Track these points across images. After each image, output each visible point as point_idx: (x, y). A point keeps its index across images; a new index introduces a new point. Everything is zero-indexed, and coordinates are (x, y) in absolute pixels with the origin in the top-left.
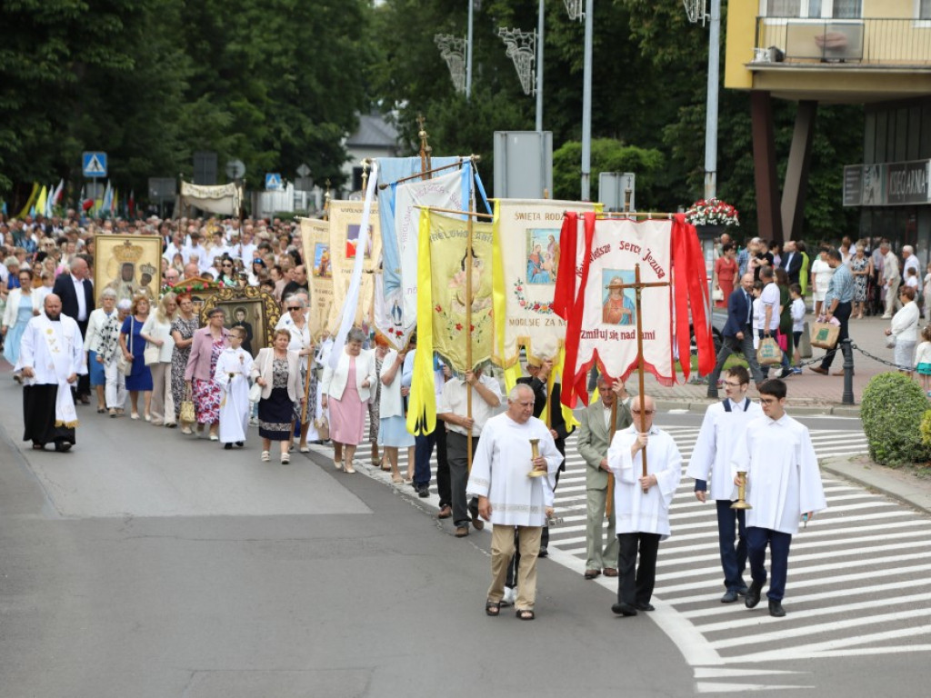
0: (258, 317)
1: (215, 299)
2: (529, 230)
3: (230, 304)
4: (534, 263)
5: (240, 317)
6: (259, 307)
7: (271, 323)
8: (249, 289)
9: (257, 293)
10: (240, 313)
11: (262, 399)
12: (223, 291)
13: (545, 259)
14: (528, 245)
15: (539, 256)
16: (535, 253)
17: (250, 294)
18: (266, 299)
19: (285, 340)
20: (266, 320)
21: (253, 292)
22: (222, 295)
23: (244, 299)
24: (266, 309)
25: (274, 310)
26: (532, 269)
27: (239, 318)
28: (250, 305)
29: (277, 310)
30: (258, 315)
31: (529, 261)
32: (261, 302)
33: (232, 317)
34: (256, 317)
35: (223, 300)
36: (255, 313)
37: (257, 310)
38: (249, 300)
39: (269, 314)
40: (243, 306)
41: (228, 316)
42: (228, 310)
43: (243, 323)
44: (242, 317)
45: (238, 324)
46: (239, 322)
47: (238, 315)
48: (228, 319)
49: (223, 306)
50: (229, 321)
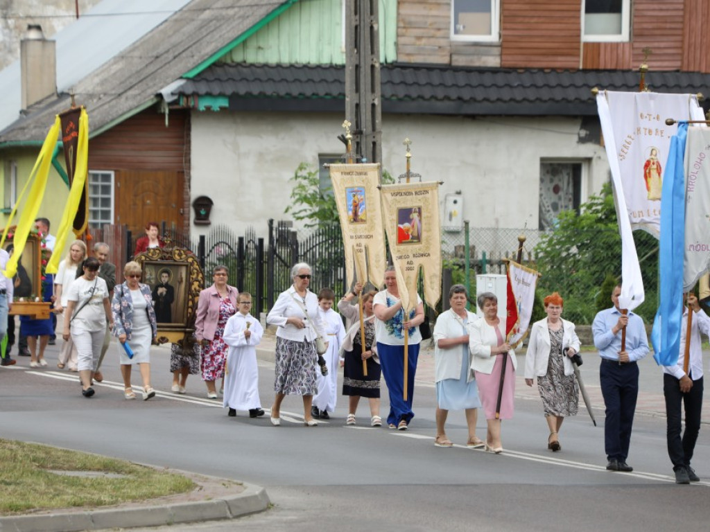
0: (182, 281)
1: (143, 258)
3: (156, 265)
5: (165, 278)
6: (183, 271)
7: (193, 288)
8: (178, 252)
9: (184, 256)
10: (165, 275)
17: (177, 257)
18: (192, 264)
20: (189, 284)
22: (150, 255)
23: (171, 262)
24: (190, 273)
25: (198, 275)
27: (163, 279)
28: (175, 268)
29: (200, 275)
30: (182, 279)
32: (187, 266)
33: (156, 278)
34: (180, 280)
35: (151, 260)
36: (179, 276)
37: (181, 273)
38: (176, 263)
39: (192, 278)
40: (168, 268)
41: (154, 276)
42: (154, 270)
43: (167, 286)
44: (166, 280)
45: (162, 286)
46: (162, 284)
47: (163, 277)
48: (152, 279)
49: (150, 266)
50: (153, 282)
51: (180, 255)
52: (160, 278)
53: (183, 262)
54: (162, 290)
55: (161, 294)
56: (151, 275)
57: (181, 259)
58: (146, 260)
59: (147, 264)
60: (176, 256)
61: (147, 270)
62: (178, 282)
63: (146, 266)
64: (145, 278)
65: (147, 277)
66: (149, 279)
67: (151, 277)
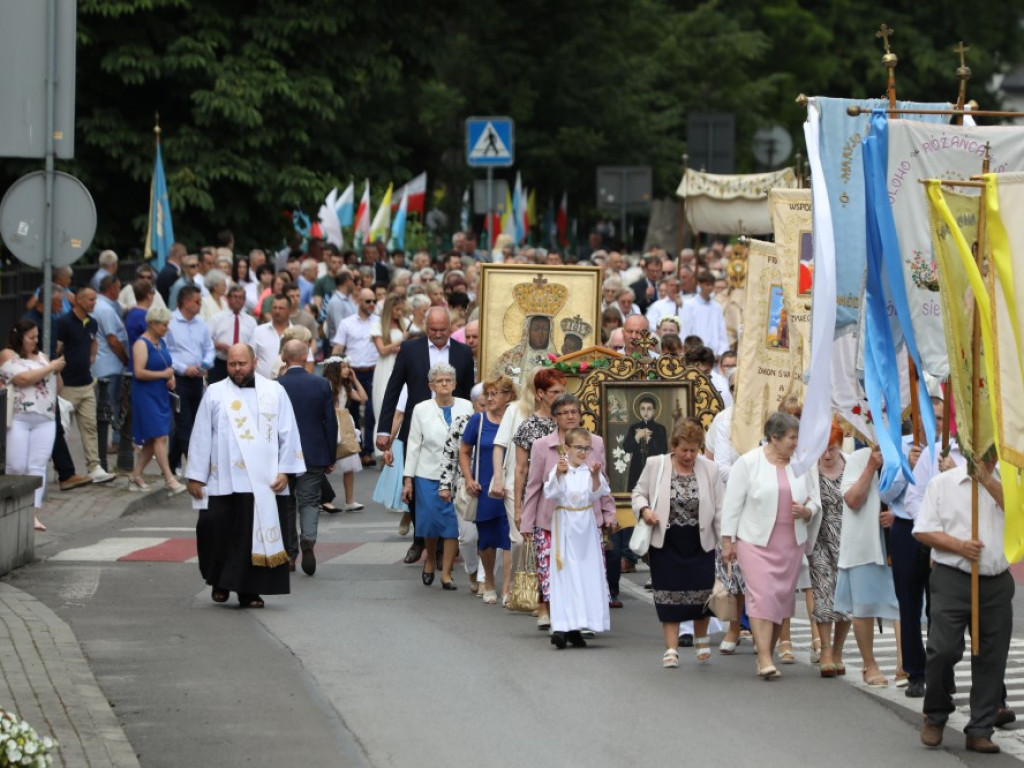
0: (680, 415)
1: (602, 377)
3: (628, 388)
5: (647, 412)
6: (682, 396)
9: (679, 370)
10: (646, 405)
11: (651, 548)
12: (617, 363)
17: (666, 372)
18: (695, 383)
22: (615, 371)
23: (653, 380)
24: (695, 401)
25: (709, 403)
27: (643, 413)
28: (665, 392)
29: (714, 402)
30: (680, 411)
32: (686, 386)
33: (630, 412)
34: (676, 413)
35: (616, 380)
36: (674, 408)
37: (677, 401)
38: (664, 383)
39: (699, 409)
40: (652, 393)
41: (625, 409)
42: (624, 397)
43: (651, 425)
44: (650, 414)
45: (642, 425)
46: (643, 422)
47: (643, 408)
48: (623, 414)
49: (616, 391)
50: (625, 419)
51: (672, 367)
52: (639, 414)
53: (678, 380)
54: (642, 434)
55: (643, 440)
56: (619, 406)
57: (674, 374)
58: (606, 380)
59: (608, 387)
60: (665, 369)
61: (611, 397)
62: (673, 416)
63: (609, 391)
64: (607, 413)
65: (613, 410)
66: (617, 415)
67: (620, 411)
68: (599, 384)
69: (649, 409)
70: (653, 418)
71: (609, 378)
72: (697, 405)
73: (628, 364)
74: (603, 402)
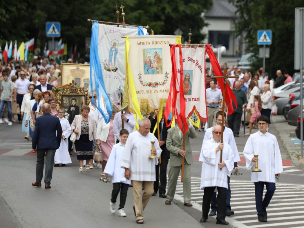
0: (83, 103)
1: (61, 93)
2: (144, 50)
3: (68, 96)
4: (148, 64)
5: (74, 103)
6: (83, 98)
8: (79, 89)
9: (82, 91)
10: (73, 101)
11: (76, 140)
12: (66, 89)
13: (153, 62)
14: (144, 57)
15: (150, 62)
16: (148, 60)
17: (79, 92)
18: (87, 94)
19: (87, 112)
21: (80, 91)
22: (65, 91)
23: (75, 94)
26: (147, 67)
27: (73, 103)
28: (79, 97)
30: (83, 102)
31: (145, 64)
32: (84, 96)
34: (82, 103)
35: (65, 94)
36: (81, 101)
37: (82, 100)
38: (78, 95)
39: (88, 102)
40: (75, 98)
41: (68, 102)
42: (68, 99)
43: (75, 106)
44: (75, 103)
45: (72, 106)
46: (73, 105)
47: (73, 102)
48: (67, 103)
49: (65, 97)
50: (68, 104)
52: (71, 103)
53: (82, 94)
54: (73, 109)
56: (66, 101)
57: (81, 92)
58: (63, 94)
60: (78, 91)
61: (64, 99)
62: (81, 104)
63: (63, 97)
64: (63, 103)
65: (65, 102)
66: (66, 104)
67: (67, 102)
68: (61, 95)
69: (74, 102)
70: (75, 104)
71: (64, 94)
72: (87, 101)
73: (69, 90)
74: (62, 100)
